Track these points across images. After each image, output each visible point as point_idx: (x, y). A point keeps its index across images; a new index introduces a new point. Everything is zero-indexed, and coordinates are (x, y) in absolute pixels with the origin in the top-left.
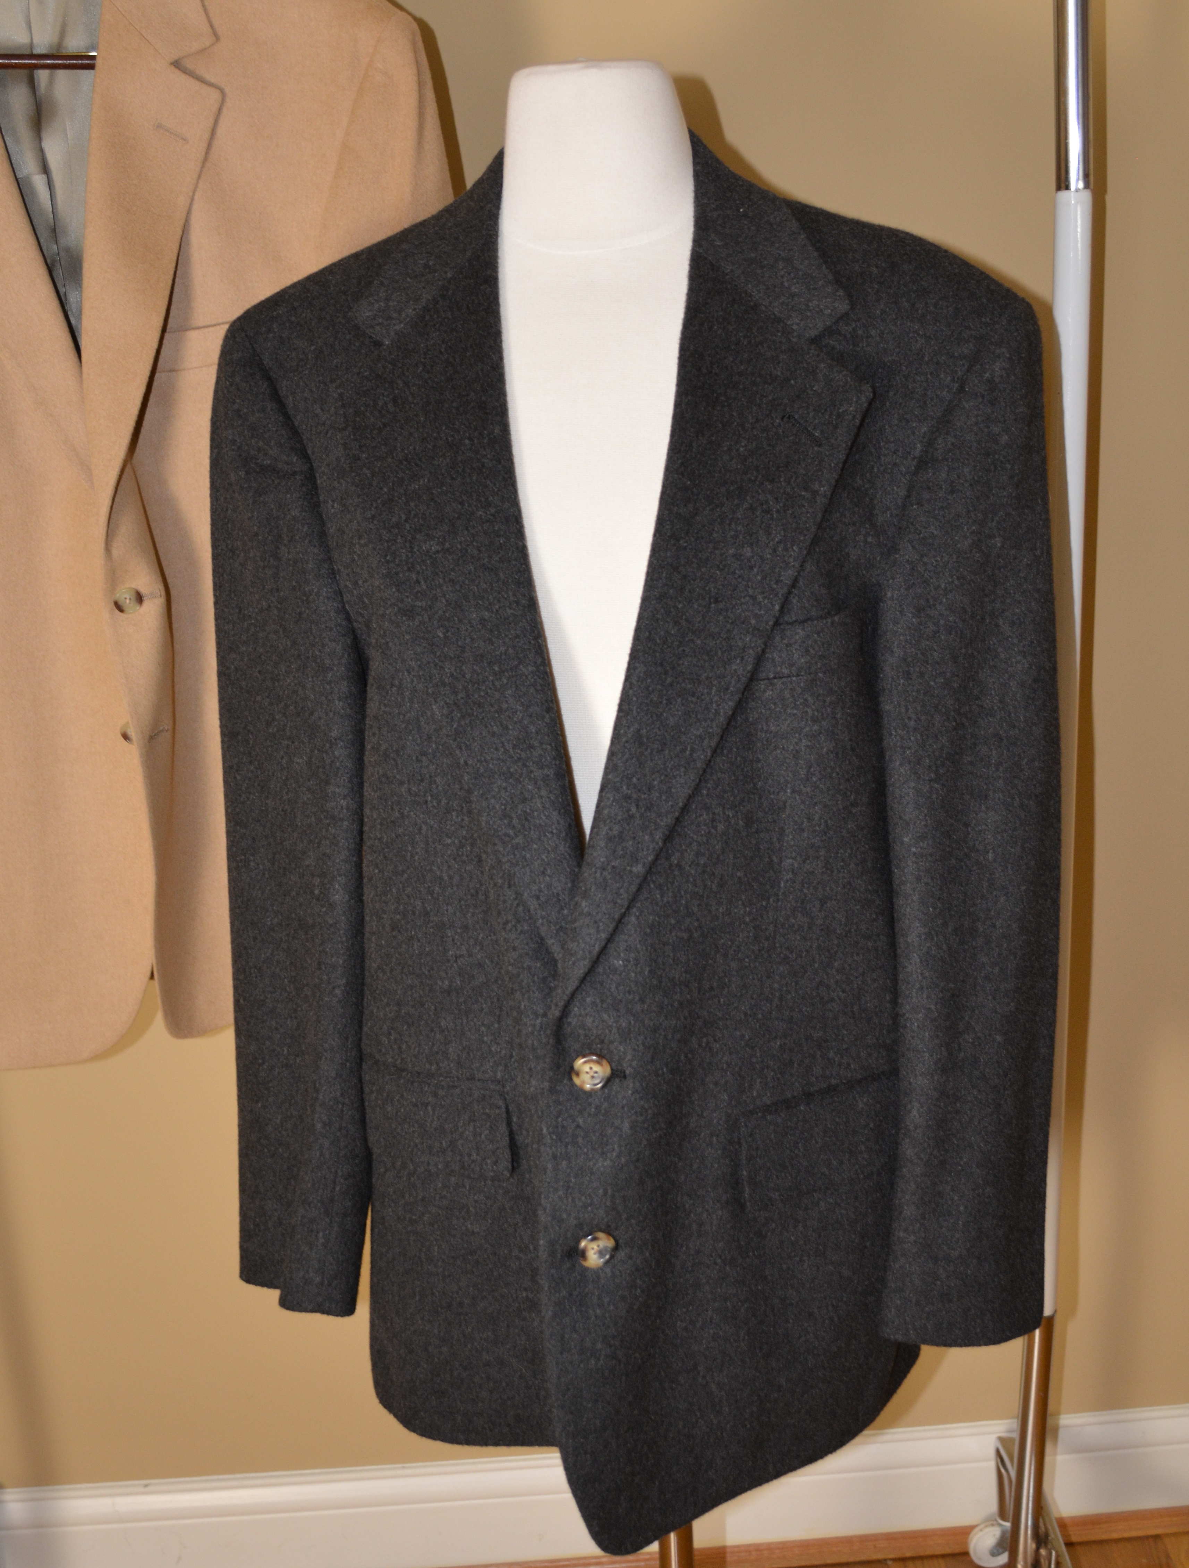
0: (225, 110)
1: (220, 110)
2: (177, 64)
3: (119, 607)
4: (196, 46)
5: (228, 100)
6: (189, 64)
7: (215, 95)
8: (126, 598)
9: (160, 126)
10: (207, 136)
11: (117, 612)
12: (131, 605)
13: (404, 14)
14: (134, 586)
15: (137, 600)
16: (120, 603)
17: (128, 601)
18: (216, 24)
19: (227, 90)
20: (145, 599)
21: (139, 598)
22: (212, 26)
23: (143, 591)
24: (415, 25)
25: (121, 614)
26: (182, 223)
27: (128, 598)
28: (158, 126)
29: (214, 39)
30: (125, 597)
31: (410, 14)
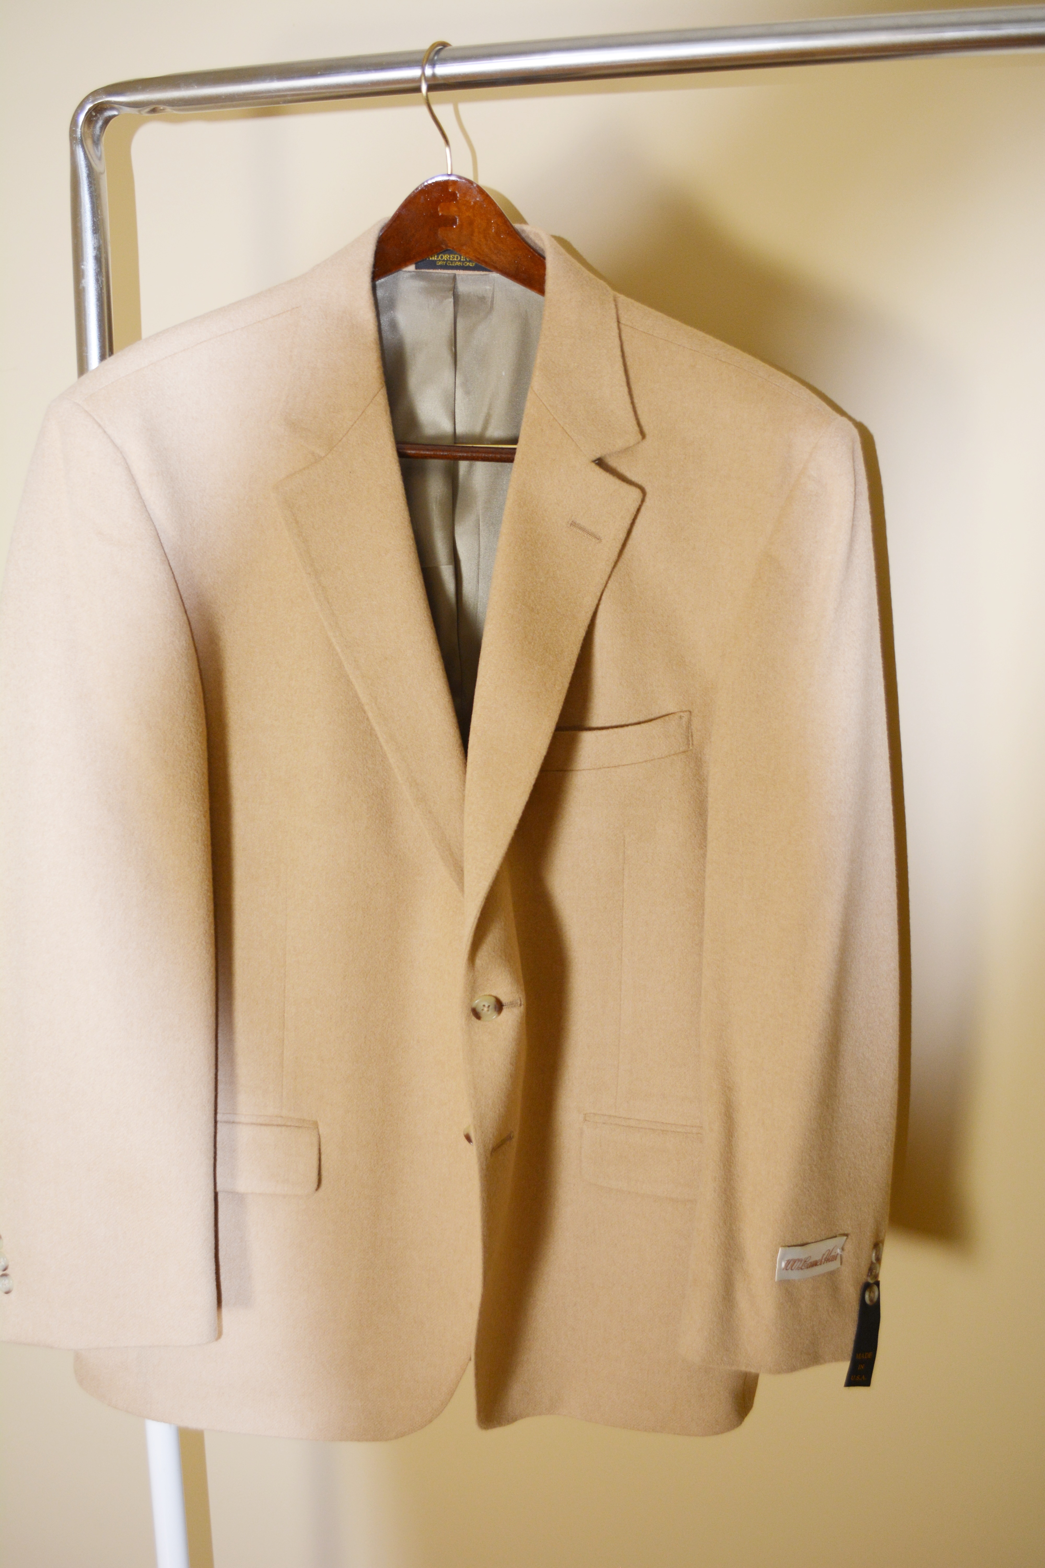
0: (643, 509)
1: (638, 510)
2: (600, 463)
3: (476, 1014)
4: (620, 444)
5: (647, 499)
6: (612, 462)
7: (636, 494)
8: (484, 1006)
9: (573, 524)
10: (622, 536)
11: (473, 1018)
12: (489, 1013)
13: (844, 420)
14: (494, 994)
15: (495, 1008)
16: (479, 1009)
17: (486, 1009)
18: (643, 422)
19: (648, 489)
20: (504, 1007)
21: (499, 1006)
22: (639, 424)
23: (504, 999)
24: (855, 432)
25: (477, 1020)
26: (587, 622)
27: (487, 1006)
28: (571, 524)
29: (640, 437)
30: (483, 1003)
31: (850, 419)
